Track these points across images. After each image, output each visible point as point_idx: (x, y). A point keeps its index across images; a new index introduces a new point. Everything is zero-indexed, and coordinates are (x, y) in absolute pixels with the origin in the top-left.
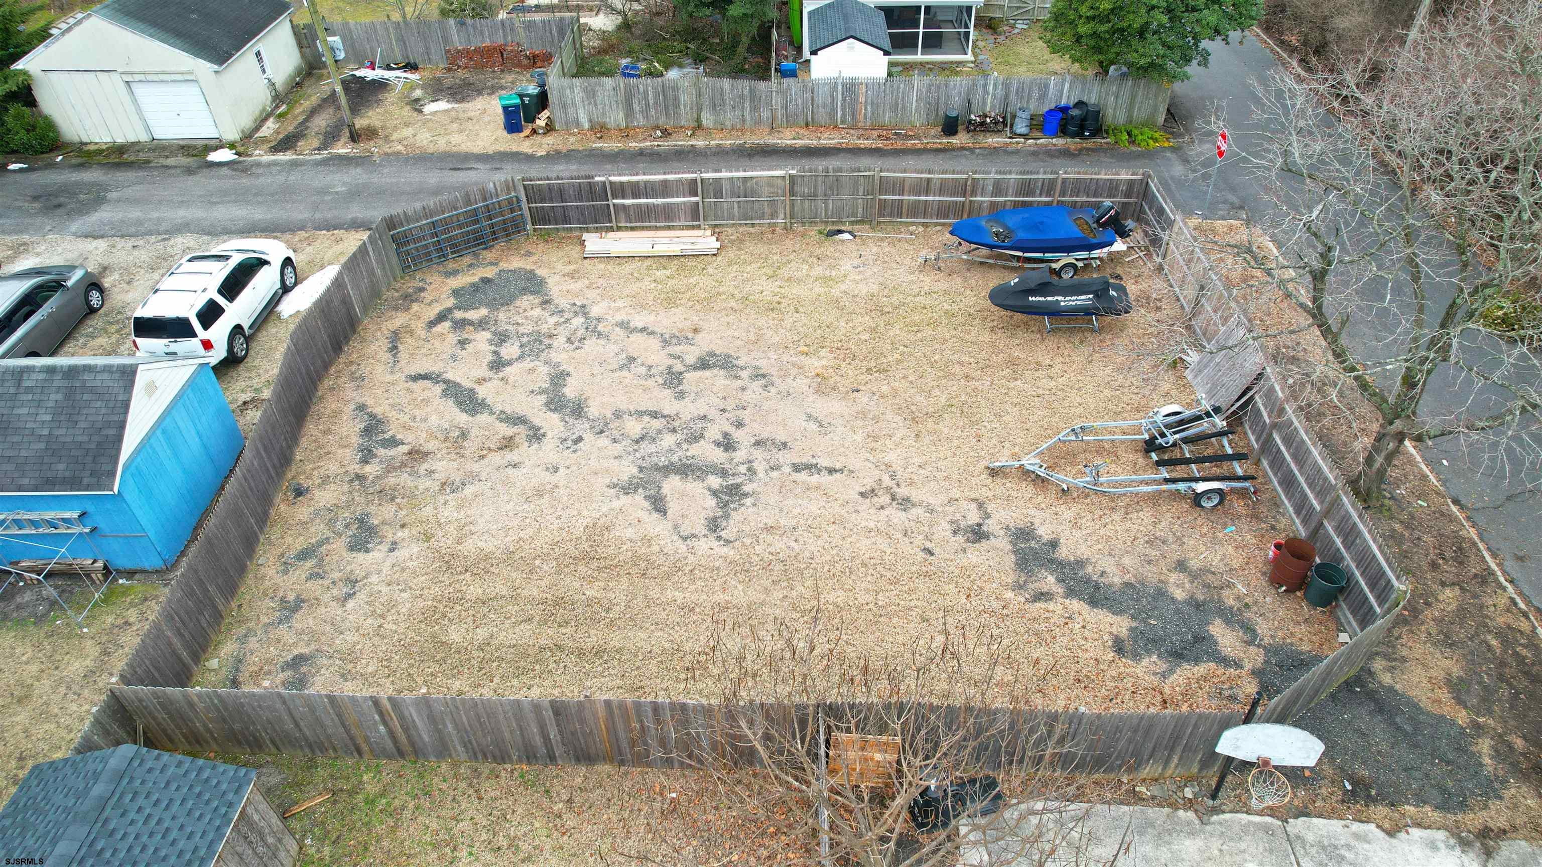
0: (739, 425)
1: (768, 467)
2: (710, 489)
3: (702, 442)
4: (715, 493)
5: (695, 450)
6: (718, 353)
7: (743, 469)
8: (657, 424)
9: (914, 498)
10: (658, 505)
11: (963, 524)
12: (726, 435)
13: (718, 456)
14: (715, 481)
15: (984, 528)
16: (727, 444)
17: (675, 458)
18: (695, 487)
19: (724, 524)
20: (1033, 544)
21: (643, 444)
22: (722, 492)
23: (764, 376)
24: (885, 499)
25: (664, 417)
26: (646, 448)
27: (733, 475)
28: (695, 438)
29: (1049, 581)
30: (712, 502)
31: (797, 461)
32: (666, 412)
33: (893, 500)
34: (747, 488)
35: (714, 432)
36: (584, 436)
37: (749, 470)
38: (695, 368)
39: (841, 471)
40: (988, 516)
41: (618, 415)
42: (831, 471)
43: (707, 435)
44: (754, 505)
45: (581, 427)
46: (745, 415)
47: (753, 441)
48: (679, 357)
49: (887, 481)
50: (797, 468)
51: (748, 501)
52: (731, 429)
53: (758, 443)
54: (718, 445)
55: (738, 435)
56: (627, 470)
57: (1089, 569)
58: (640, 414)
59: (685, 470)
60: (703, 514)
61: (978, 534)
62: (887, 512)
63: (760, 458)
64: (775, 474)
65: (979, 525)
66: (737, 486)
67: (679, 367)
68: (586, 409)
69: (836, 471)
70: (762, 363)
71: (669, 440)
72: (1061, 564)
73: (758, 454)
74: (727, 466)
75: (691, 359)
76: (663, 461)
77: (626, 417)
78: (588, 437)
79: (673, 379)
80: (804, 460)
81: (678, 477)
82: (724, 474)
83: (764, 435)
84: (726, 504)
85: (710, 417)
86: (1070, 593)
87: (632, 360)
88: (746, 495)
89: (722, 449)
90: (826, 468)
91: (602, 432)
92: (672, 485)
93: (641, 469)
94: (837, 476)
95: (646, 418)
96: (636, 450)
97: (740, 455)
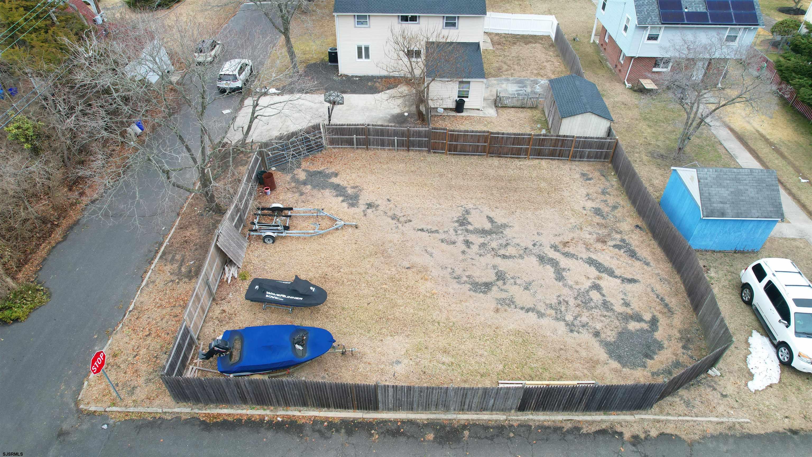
0: (463, 252)
1: (449, 232)
2: (471, 225)
3: (479, 244)
4: (469, 223)
5: (482, 240)
6: (481, 294)
7: (459, 232)
8: (502, 252)
9: (390, 219)
10: (490, 219)
11: (374, 209)
12: (469, 247)
13: (471, 238)
14: (470, 227)
15: (367, 206)
16: (468, 243)
17: (489, 237)
18: (478, 225)
19: (464, 213)
20: (351, 202)
21: (504, 243)
22: (466, 224)
23: (455, 278)
24: (402, 219)
25: (500, 256)
26: (503, 242)
27: (463, 230)
28: (483, 245)
29: (350, 191)
30: (470, 220)
31: (437, 234)
32: (499, 258)
33: (398, 219)
34: (456, 224)
35: (475, 248)
36: (533, 247)
37: (456, 232)
38: (491, 283)
39: (418, 230)
40: (364, 211)
41: (521, 257)
42: (422, 230)
43: (478, 247)
44: (453, 218)
45: (536, 250)
46: (461, 257)
47: (456, 244)
48: (502, 290)
49: (400, 225)
50: (437, 231)
51: (456, 219)
52: (467, 250)
53: (454, 243)
54: (471, 243)
55: (464, 247)
56: (507, 232)
57: (335, 194)
58: (510, 257)
59: (483, 232)
60: (472, 216)
61: (370, 206)
62: (402, 214)
63: (453, 236)
64: (446, 230)
65: (368, 208)
66: (461, 225)
67: (500, 283)
68: (538, 259)
69: (420, 230)
70: (457, 286)
71: (494, 244)
72: (343, 196)
73: (454, 238)
74: (466, 234)
75: (495, 288)
76: (494, 236)
77: (517, 255)
78: (531, 247)
79: (501, 276)
80: (434, 234)
81: (486, 229)
82: (467, 231)
83: (452, 246)
84: (464, 219)
85: (478, 256)
86: (344, 188)
87: (526, 288)
88: (457, 221)
89: (470, 241)
90: (424, 231)
91: (526, 249)
92: (488, 226)
93: (502, 232)
94: (420, 228)
95: (507, 254)
96: (507, 240)
97: (461, 238)
